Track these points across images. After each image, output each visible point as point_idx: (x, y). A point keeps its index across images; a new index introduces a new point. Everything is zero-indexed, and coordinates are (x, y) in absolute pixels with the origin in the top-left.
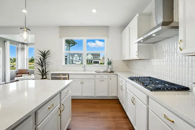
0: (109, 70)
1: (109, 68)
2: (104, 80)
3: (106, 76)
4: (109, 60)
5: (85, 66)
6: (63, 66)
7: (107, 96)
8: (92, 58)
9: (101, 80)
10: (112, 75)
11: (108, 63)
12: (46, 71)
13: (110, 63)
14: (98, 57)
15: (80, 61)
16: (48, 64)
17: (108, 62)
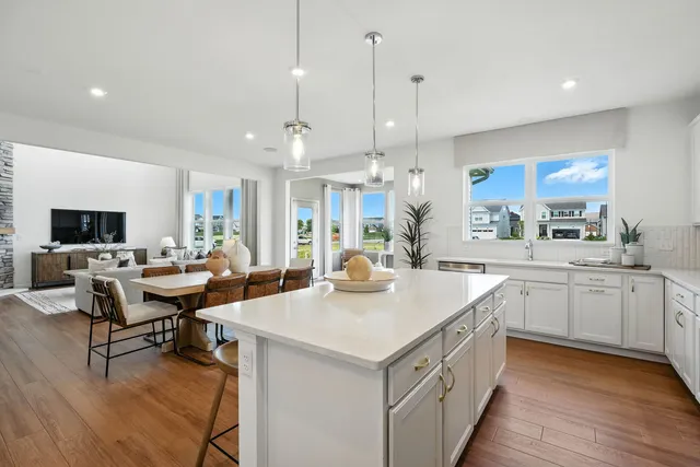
0: (626, 260)
1: (628, 253)
2: (607, 291)
3: (612, 279)
4: (626, 224)
5: (531, 245)
6: (465, 243)
7: (619, 343)
8: (544, 217)
9: (594, 289)
10: (639, 278)
11: (622, 235)
12: (422, 256)
13: (630, 236)
14: (577, 212)
15: (495, 229)
16: (425, 236)
17: (624, 231)
